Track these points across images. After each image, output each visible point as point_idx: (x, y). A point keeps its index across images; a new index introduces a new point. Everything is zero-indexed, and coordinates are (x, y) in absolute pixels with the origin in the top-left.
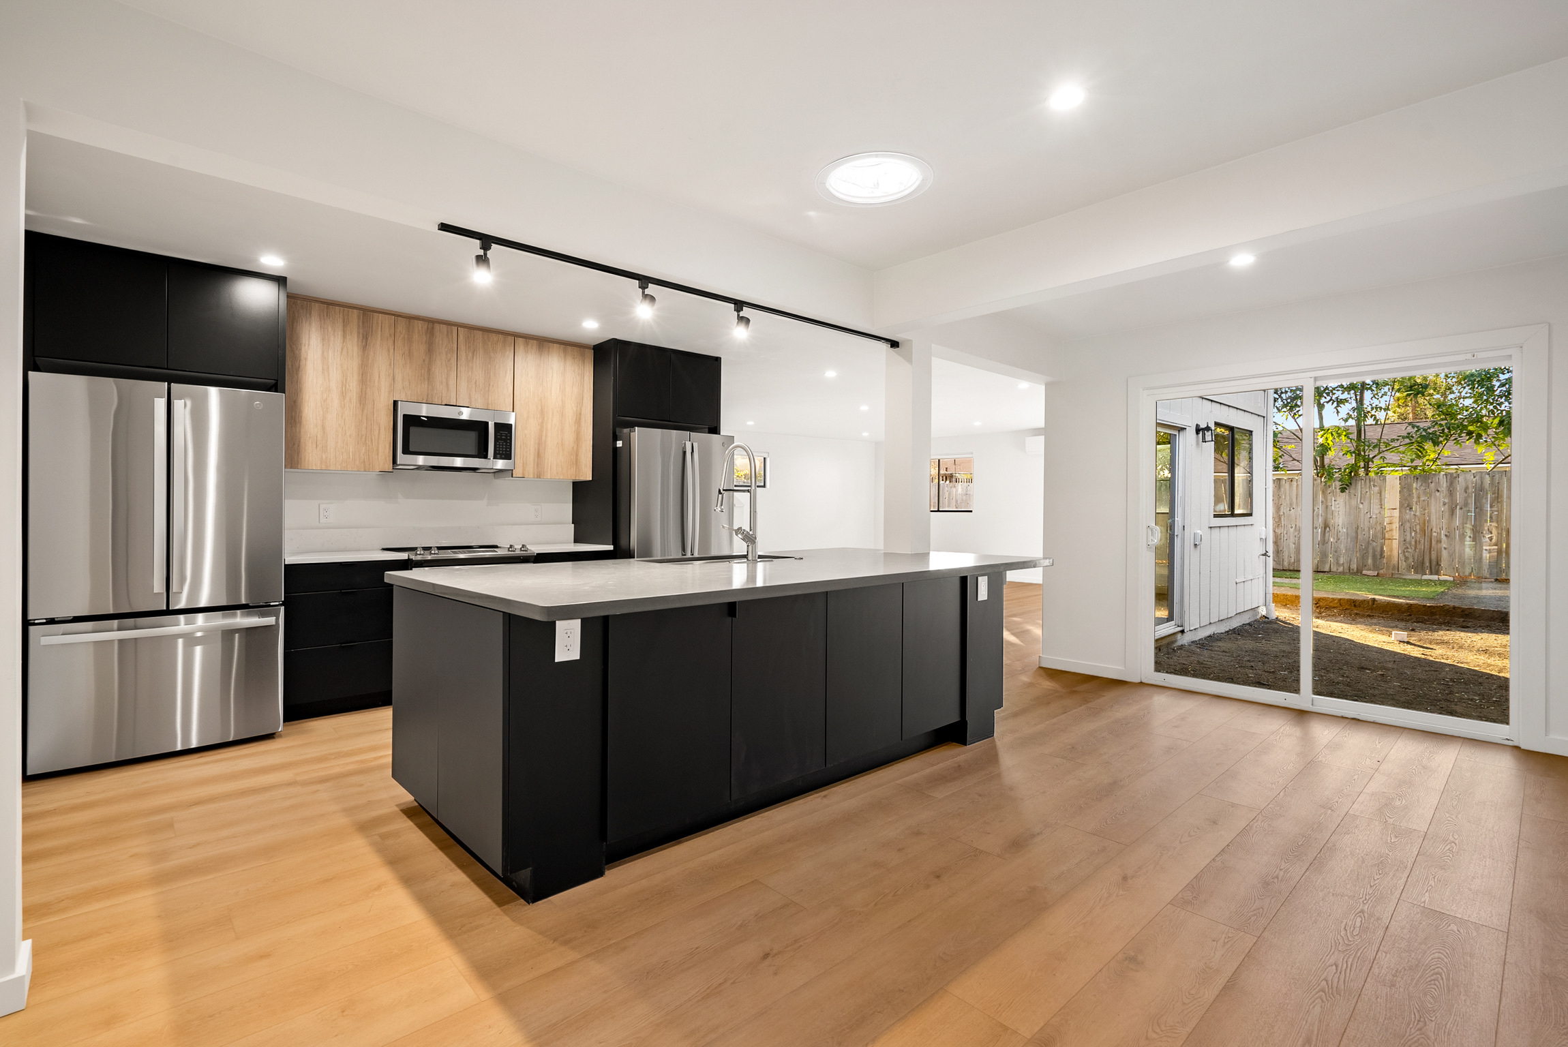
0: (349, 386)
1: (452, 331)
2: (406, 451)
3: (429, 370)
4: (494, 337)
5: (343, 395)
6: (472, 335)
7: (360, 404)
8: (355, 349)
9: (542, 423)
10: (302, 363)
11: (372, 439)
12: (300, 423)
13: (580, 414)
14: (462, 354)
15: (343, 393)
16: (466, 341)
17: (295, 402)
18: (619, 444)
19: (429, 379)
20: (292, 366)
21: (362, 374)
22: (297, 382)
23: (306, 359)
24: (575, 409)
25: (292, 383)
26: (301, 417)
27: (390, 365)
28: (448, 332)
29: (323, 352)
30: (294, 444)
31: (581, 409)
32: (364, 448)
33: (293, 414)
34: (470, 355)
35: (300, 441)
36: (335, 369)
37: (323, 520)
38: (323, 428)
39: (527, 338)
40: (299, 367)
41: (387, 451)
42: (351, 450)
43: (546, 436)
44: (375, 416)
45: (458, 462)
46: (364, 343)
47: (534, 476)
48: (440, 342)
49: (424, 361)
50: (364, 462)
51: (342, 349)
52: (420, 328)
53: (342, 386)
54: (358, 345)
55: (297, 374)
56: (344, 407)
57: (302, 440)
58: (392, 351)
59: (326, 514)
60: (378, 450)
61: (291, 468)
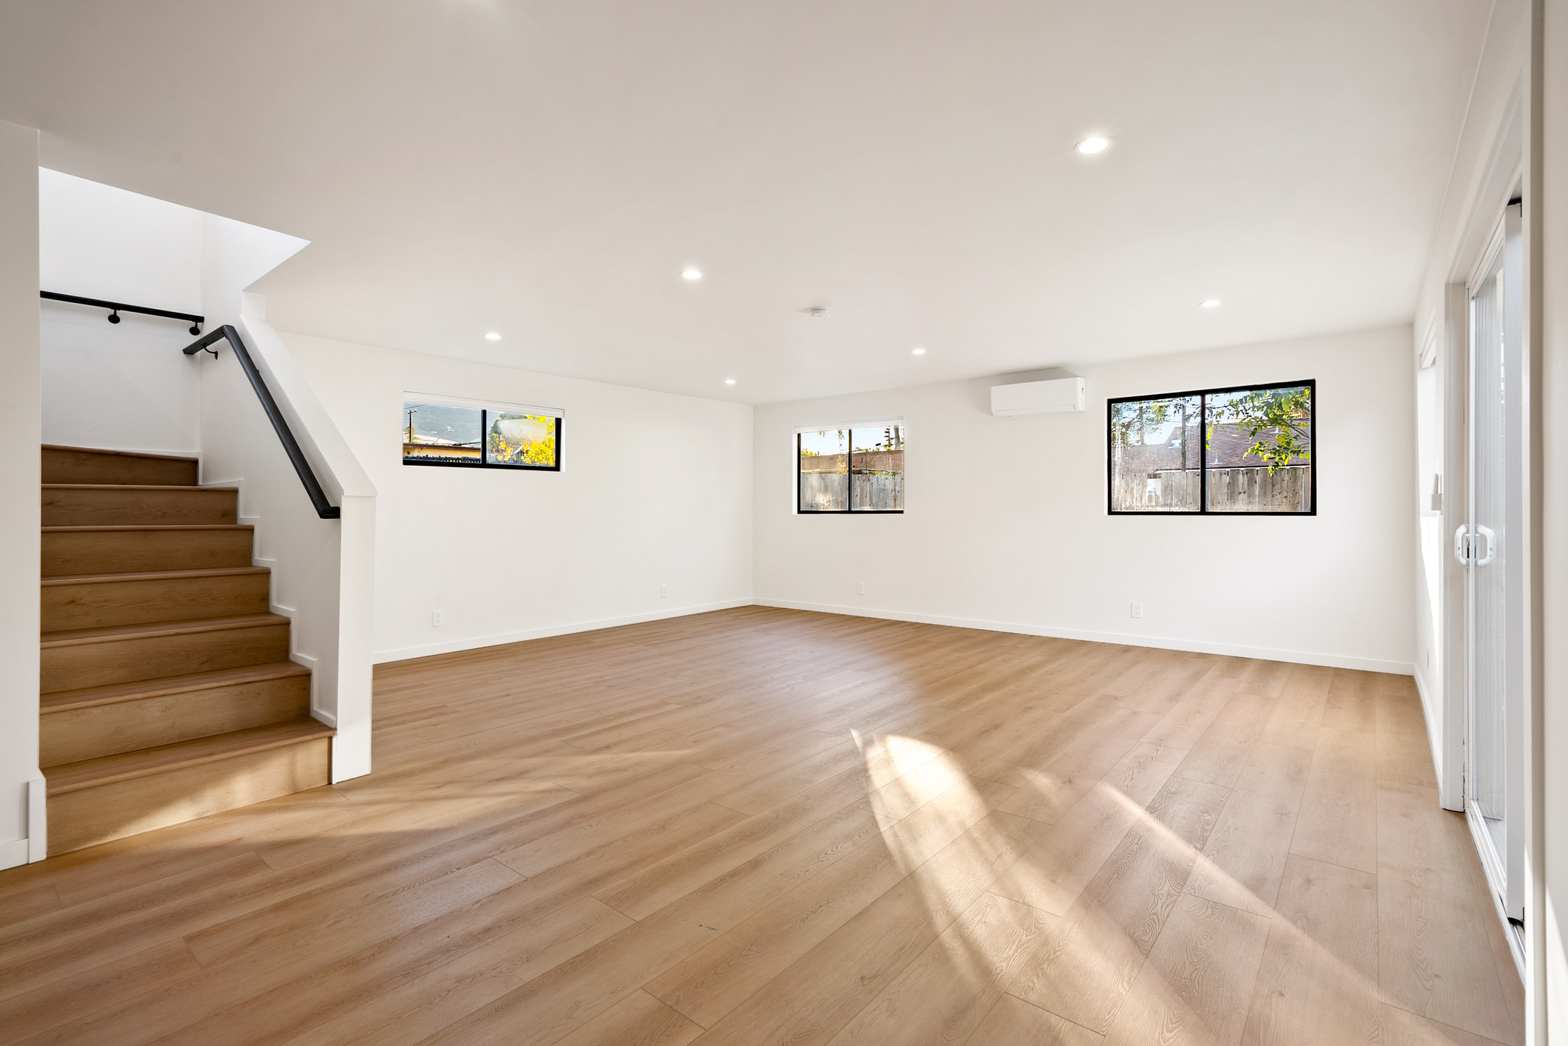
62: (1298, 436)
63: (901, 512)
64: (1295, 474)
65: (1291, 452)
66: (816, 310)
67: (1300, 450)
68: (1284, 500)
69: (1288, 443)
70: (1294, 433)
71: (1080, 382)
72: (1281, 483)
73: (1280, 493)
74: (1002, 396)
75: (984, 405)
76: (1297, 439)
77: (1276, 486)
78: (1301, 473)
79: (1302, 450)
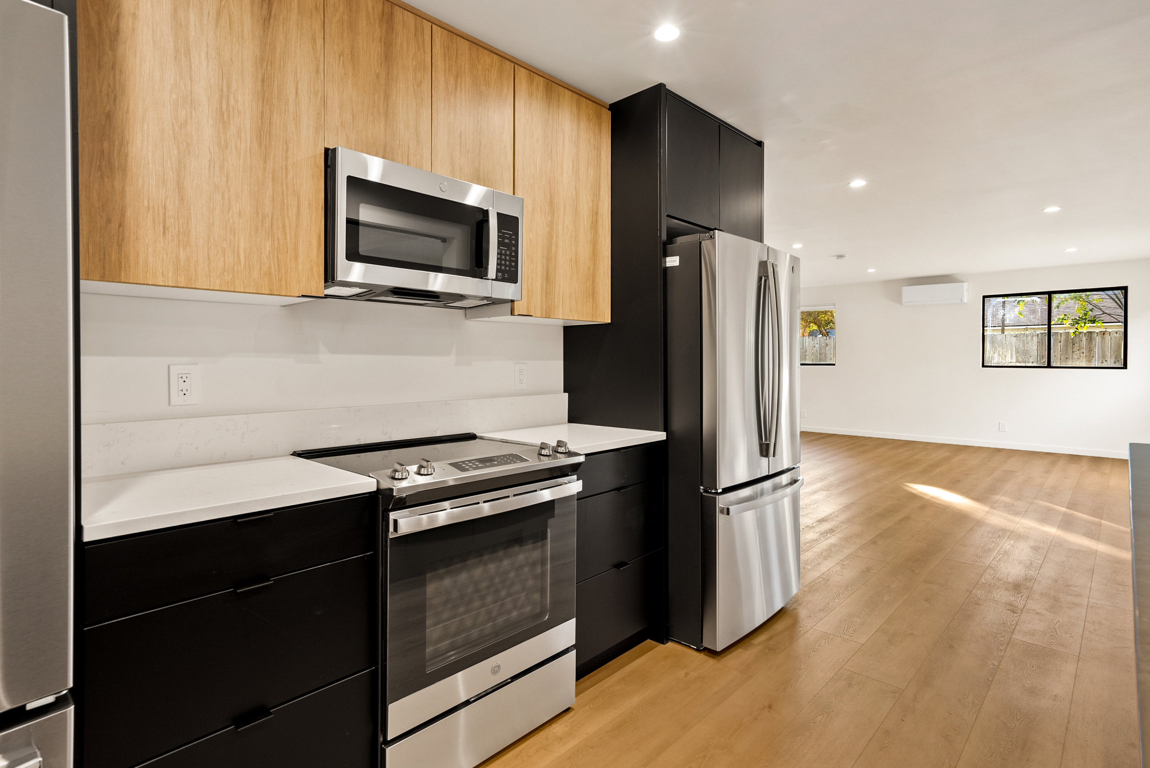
0: (236, 101)
1: (423, 29)
2: (353, 255)
3: (387, 97)
4: (487, 58)
5: (223, 117)
6: (454, 46)
7: (260, 144)
8: (247, 20)
9: (552, 222)
10: (126, 24)
11: (284, 226)
12: (124, 169)
13: (597, 213)
14: (440, 77)
15: (222, 115)
16: (445, 55)
17: (109, 116)
18: (673, 261)
19: (386, 114)
20: (100, 24)
21: (263, 81)
22: (113, 67)
23: (134, 16)
24: (590, 204)
25: (100, 67)
26: (127, 155)
27: (317, 72)
28: (416, 30)
29: (175, 11)
30: (109, 221)
31: (597, 205)
32: (268, 244)
33: (106, 145)
34: (452, 81)
35: (123, 215)
36: (203, 55)
37: (176, 399)
38: (180, 189)
39: (533, 72)
40: (118, 31)
41: (314, 252)
42: (242, 245)
43: (557, 245)
44: (290, 176)
45: (437, 282)
46: (265, 12)
47: (542, 313)
48: (405, 46)
49: (378, 76)
50: (270, 274)
51: (219, 14)
52: (370, 10)
53: (221, 96)
54: (252, 13)
55: (113, 48)
56: (226, 147)
57: (129, 213)
58: (320, 42)
59: (183, 386)
60: (296, 249)
61: (103, 278)
62: (1093, 309)
63: (834, 365)
64: (1091, 336)
65: (1088, 321)
66: (840, 257)
67: (1095, 320)
68: (1082, 355)
69: (1085, 314)
70: (1091, 307)
71: (965, 284)
72: (1079, 342)
73: (1078, 350)
74: (909, 292)
75: (898, 298)
76: (1092, 311)
77: (1076, 345)
78: (1096, 335)
79: (1097, 320)
